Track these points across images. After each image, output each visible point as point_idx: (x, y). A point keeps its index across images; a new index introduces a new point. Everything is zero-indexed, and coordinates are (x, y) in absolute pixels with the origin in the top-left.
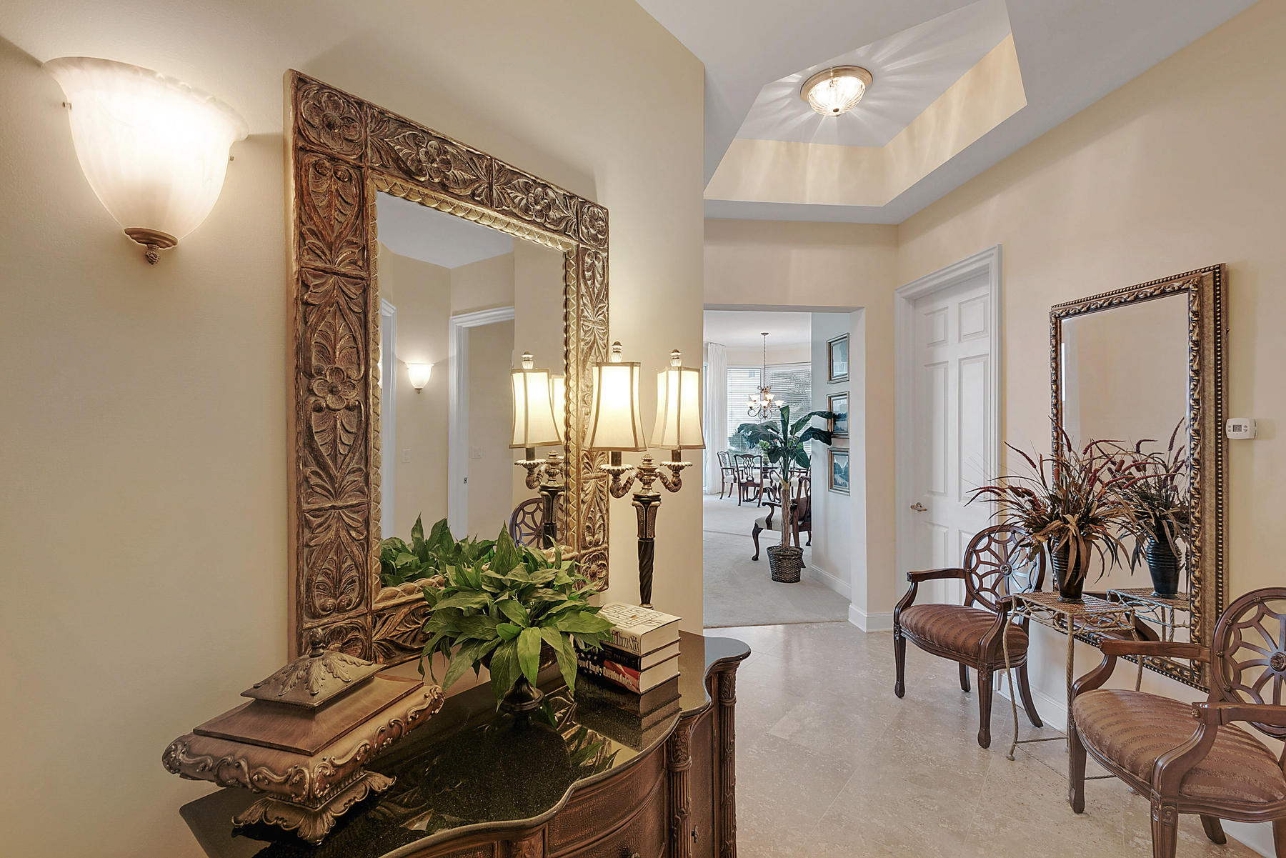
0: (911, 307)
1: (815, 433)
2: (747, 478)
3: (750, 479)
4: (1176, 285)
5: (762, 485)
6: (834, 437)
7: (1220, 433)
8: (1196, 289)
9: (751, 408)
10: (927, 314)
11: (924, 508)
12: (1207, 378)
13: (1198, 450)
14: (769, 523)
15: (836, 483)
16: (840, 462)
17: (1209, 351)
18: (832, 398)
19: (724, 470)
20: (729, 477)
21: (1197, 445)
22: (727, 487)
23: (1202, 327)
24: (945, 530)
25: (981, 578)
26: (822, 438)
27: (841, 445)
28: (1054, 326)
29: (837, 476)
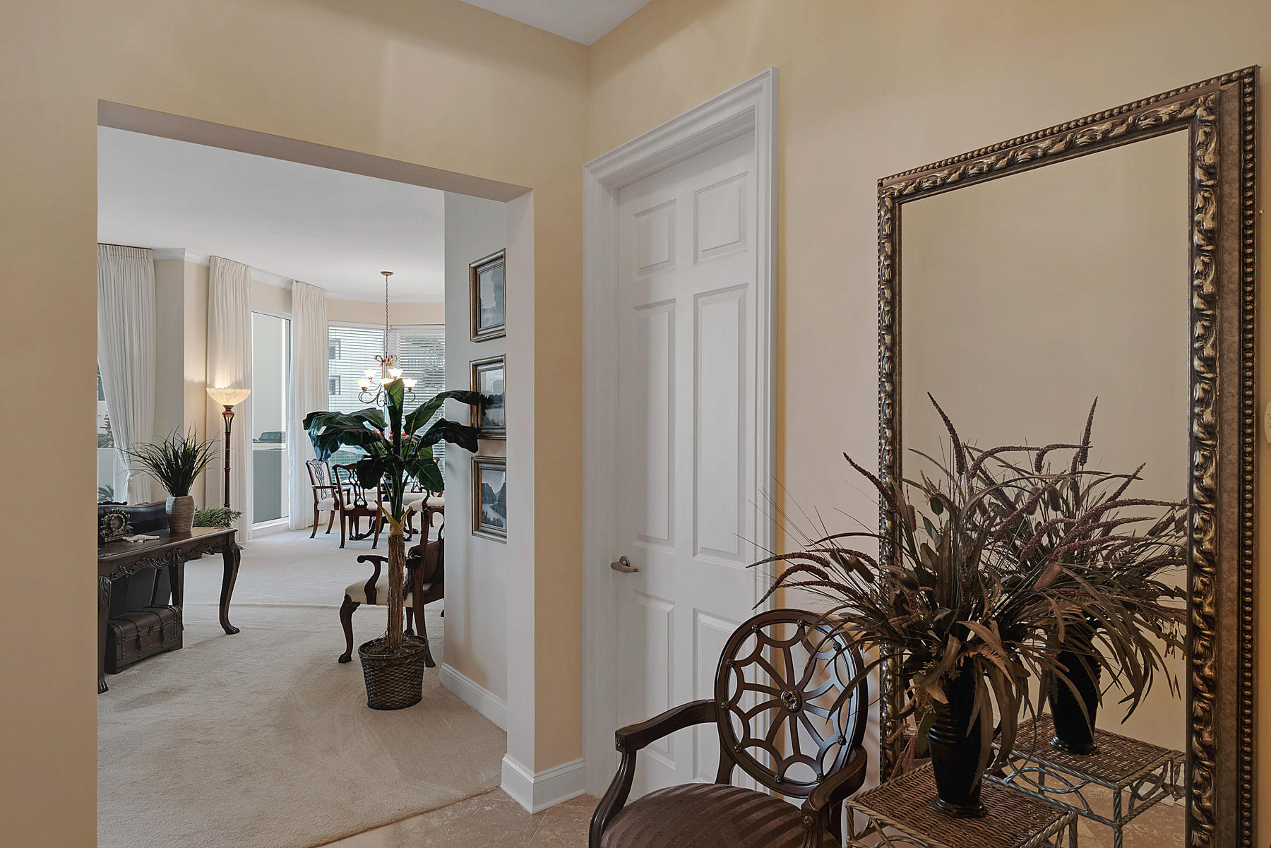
0: (612, 200)
1: (448, 431)
2: (356, 501)
3: (360, 503)
4: (1164, 112)
5: (380, 514)
6: (484, 436)
7: (1249, 431)
8: (1211, 118)
9: (363, 389)
10: (637, 215)
11: (631, 567)
12: (1226, 314)
13: (1212, 470)
14: (371, 592)
15: (486, 521)
16: (492, 481)
17: (1230, 254)
18: (479, 368)
19: (319, 491)
20: (327, 500)
21: (1210, 458)
22: (324, 517)
23: (1220, 202)
24: (669, 608)
25: (745, 718)
26: (461, 439)
27: (494, 453)
28: (889, 215)
29: (487, 508)
